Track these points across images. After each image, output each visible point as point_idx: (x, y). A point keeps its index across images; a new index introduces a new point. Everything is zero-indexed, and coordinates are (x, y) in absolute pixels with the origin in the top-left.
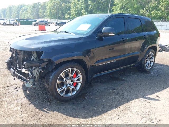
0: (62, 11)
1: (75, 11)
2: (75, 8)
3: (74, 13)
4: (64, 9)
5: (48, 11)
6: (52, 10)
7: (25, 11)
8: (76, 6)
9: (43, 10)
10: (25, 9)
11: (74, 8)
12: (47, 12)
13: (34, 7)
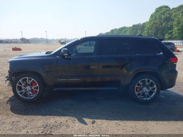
0: (163, 31)
1: (179, 30)
2: (178, 26)
3: (176, 32)
4: (165, 29)
5: (145, 31)
6: (150, 31)
7: (125, 33)
8: (180, 24)
9: (141, 31)
10: (125, 32)
11: (176, 27)
12: (145, 33)
13: (133, 29)
